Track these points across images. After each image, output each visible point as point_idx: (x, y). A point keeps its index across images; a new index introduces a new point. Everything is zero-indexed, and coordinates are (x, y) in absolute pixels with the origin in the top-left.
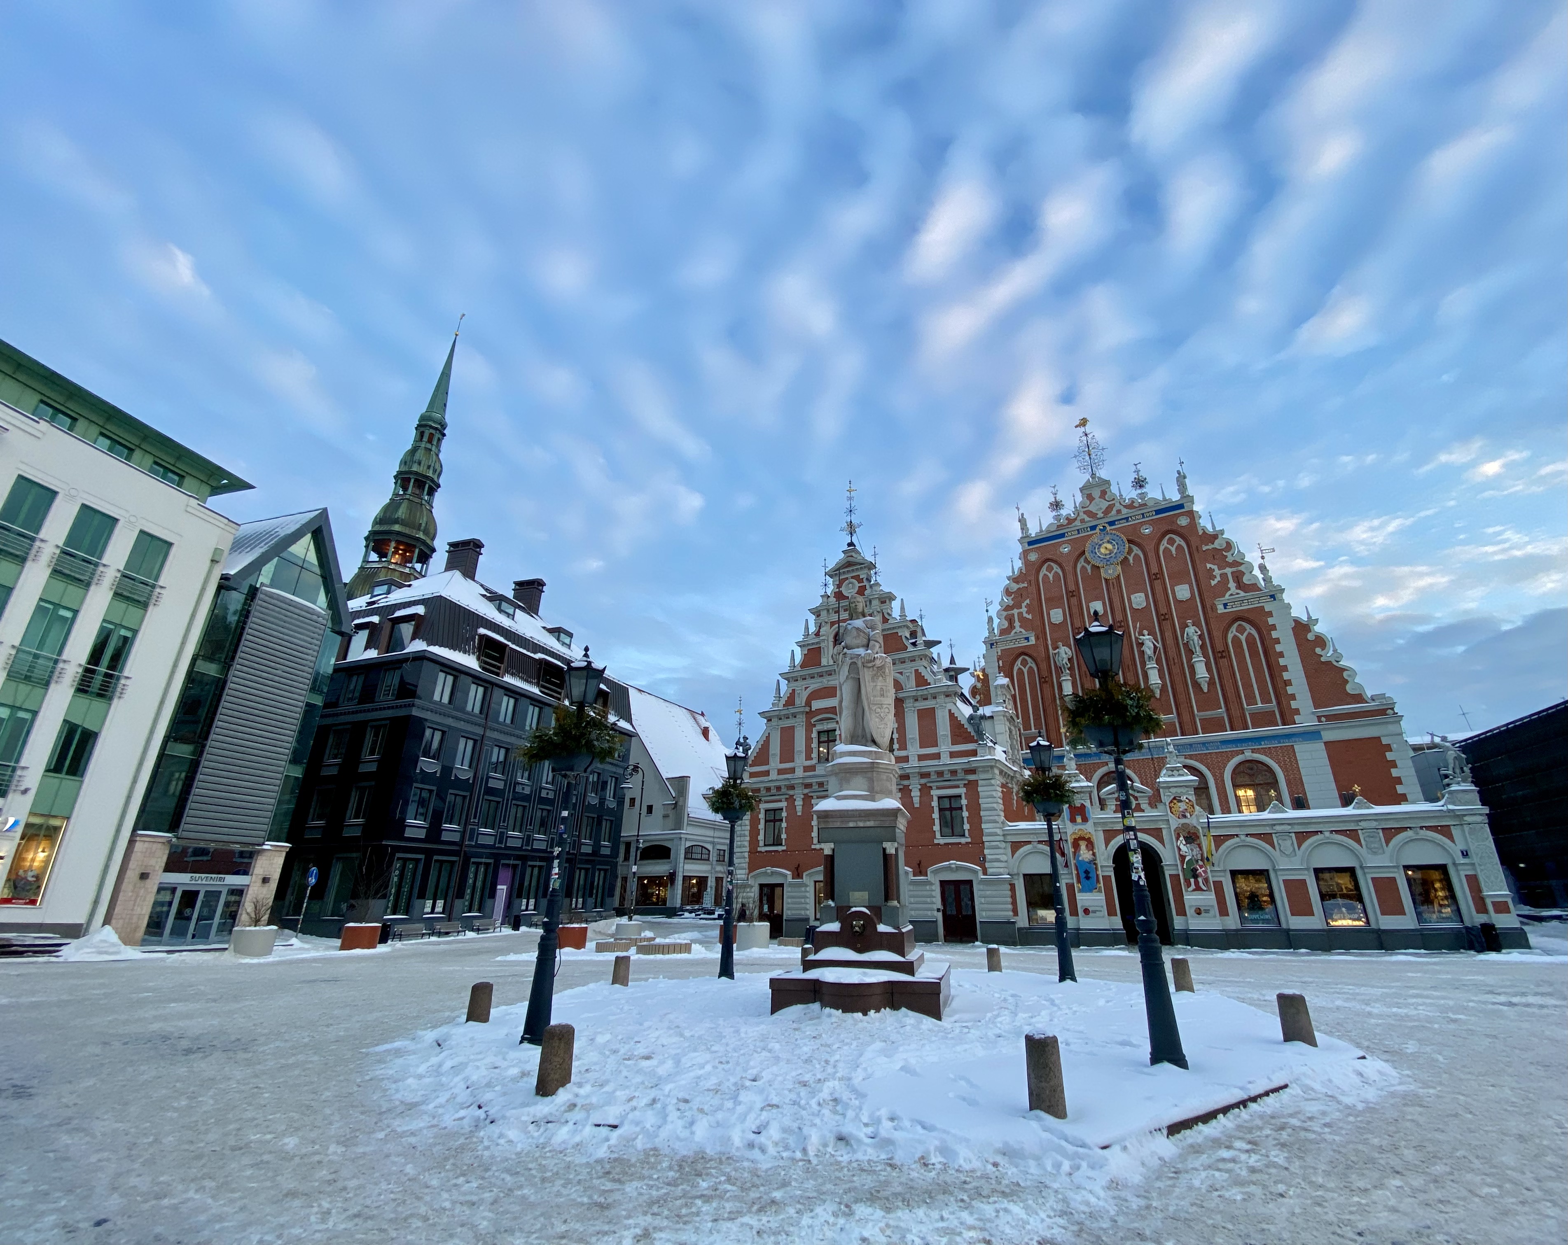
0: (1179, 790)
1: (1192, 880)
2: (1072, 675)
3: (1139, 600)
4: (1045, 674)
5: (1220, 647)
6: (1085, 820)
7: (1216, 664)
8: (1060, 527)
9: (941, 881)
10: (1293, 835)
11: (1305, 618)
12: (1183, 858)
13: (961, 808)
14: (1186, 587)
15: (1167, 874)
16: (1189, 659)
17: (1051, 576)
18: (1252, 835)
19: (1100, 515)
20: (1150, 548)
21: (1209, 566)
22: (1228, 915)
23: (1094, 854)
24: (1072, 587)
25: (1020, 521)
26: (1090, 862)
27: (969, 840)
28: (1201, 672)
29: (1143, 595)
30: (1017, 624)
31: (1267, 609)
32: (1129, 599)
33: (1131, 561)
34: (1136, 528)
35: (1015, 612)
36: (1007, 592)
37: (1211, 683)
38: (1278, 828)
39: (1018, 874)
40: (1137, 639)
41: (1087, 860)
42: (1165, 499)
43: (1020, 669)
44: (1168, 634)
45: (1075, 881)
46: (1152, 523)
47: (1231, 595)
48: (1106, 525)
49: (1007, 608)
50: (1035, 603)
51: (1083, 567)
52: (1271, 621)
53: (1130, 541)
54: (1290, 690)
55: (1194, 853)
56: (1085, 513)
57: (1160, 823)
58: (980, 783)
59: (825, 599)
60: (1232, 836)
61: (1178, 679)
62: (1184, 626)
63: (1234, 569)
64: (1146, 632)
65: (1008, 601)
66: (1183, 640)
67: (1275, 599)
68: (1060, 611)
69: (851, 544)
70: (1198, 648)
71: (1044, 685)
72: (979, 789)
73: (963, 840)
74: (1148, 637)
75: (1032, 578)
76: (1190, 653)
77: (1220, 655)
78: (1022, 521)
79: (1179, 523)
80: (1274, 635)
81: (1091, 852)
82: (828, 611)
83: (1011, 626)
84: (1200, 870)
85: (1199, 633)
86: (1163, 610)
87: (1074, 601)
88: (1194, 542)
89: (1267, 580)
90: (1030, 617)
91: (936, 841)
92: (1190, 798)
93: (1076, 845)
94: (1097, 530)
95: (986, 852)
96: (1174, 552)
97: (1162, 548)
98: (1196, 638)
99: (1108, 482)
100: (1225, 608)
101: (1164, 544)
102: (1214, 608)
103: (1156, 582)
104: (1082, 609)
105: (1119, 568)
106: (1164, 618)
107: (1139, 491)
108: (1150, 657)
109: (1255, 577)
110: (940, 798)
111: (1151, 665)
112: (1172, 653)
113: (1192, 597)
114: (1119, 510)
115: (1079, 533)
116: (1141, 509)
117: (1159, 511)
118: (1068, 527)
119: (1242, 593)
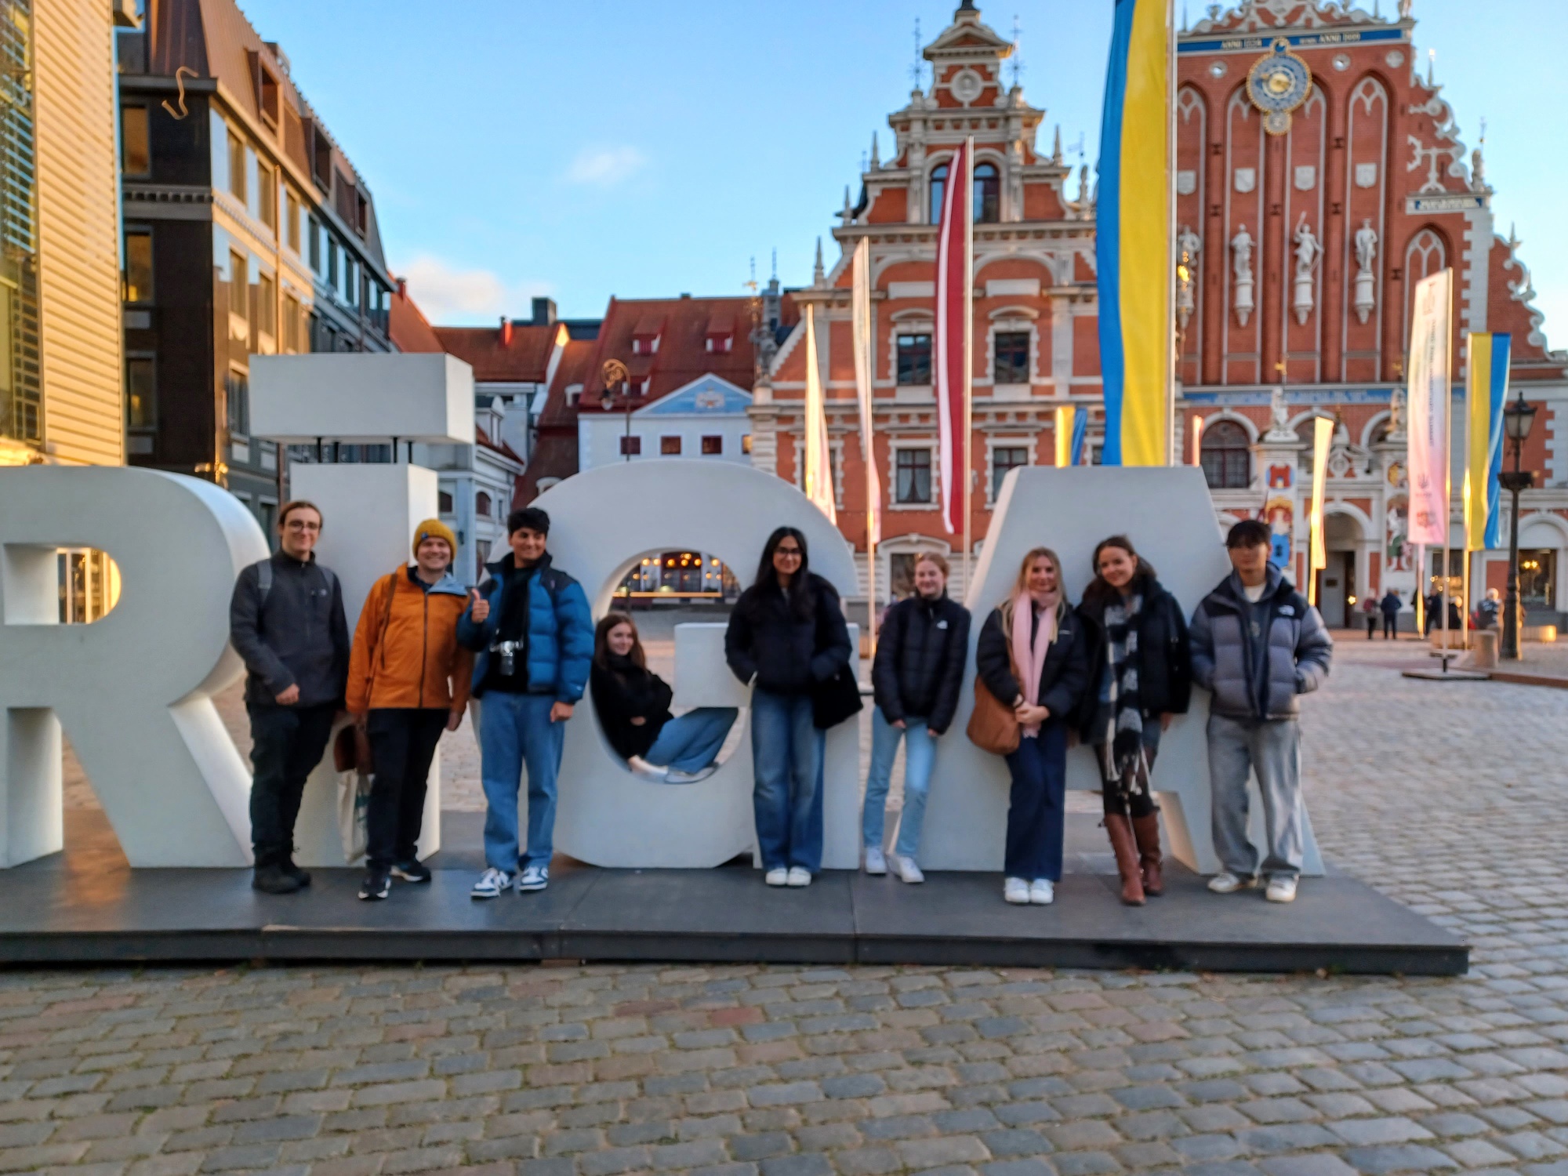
1: (1395, 560)
3: (1306, 177)
5: (1395, 263)
6: (1287, 484)
7: (1385, 287)
8: (1217, 29)
11: (1506, 237)
12: (1390, 533)
14: (1373, 167)
16: (1353, 277)
19: (1280, 21)
20: (1338, 95)
23: (1291, 527)
24: (1216, 139)
26: (1284, 536)
28: (1365, 295)
29: (1312, 169)
31: (1467, 218)
32: (1293, 173)
33: (1307, 112)
34: (1327, 56)
37: (1372, 313)
40: (1292, 234)
41: (1281, 533)
42: (1376, 17)
44: (1334, 232)
46: (1352, 53)
47: (1429, 189)
48: (1284, 43)
51: (1237, 109)
52: (1467, 235)
53: (1316, 79)
55: (1404, 529)
56: (1256, 11)
57: (1372, 492)
59: (917, 101)
61: (1333, 302)
62: (1356, 226)
63: (1442, 151)
64: (1307, 228)
66: (1352, 247)
67: (1479, 205)
68: (1191, 175)
70: (1368, 261)
74: (1306, 235)
76: (1357, 266)
77: (1394, 274)
79: (1387, 60)
80: (1466, 255)
81: (1288, 524)
82: (925, 121)
84: (1406, 548)
85: (1375, 240)
86: (1336, 198)
87: (1214, 161)
88: (1401, 95)
89: (1476, 175)
93: (1272, 516)
94: (1272, 48)
96: (1368, 108)
97: (1354, 98)
98: (1370, 247)
100: (1416, 208)
101: (1358, 92)
102: (1402, 206)
103: (1335, 151)
104: (1224, 175)
105: (1289, 119)
106: (1333, 209)
108: (1305, 266)
109: (1464, 167)
112: (1334, 263)
113: (1376, 186)
114: (1309, 22)
115: (1243, 47)
116: (1341, 26)
117: (1365, 36)
118: (1228, 33)
119: (1442, 189)
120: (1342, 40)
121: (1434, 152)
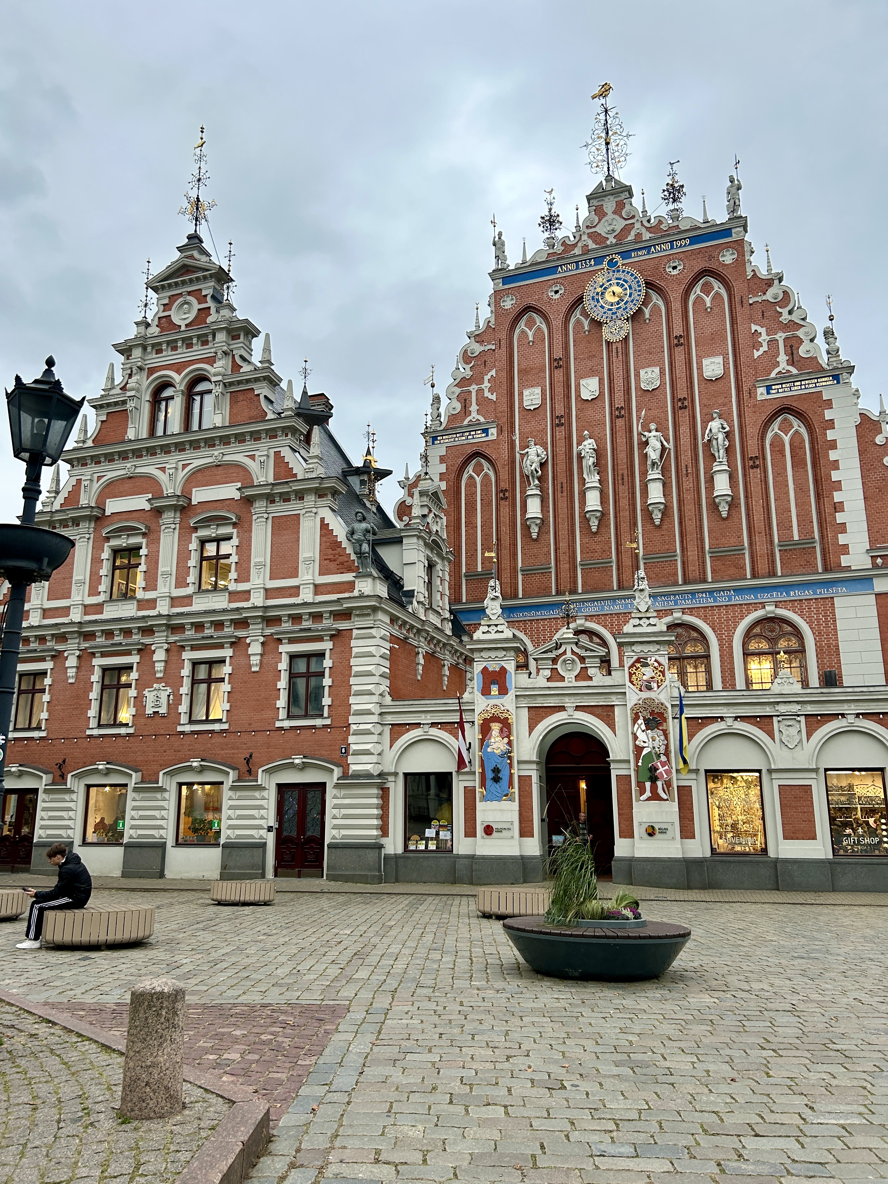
0: (646, 648)
1: (648, 785)
2: (542, 489)
3: (650, 377)
4: (504, 485)
5: (753, 451)
6: (503, 691)
7: (745, 475)
8: (551, 257)
9: (280, 786)
10: (802, 719)
11: (876, 412)
12: (638, 750)
13: (322, 674)
14: (719, 359)
15: (614, 774)
16: (708, 469)
17: (530, 334)
18: (743, 718)
19: (612, 240)
20: (675, 296)
21: (754, 327)
22: (693, 837)
23: (510, 743)
24: (558, 353)
25: (494, 244)
26: (502, 756)
27: (328, 722)
28: (722, 487)
29: (657, 370)
30: (474, 408)
31: (827, 397)
32: (637, 375)
33: (647, 316)
34: (660, 264)
35: (473, 388)
36: (466, 357)
37: (733, 504)
38: (782, 709)
39: (396, 774)
40: (640, 434)
41: (498, 752)
42: (706, 221)
43: (471, 477)
44: (685, 430)
45: (477, 784)
46: (684, 258)
47: (780, 373)
48: (618, 258)
49: (463, 382)
50: (504, 374)
51: (578, 321)
52: (828, 415)
53: (649, 285)
54: (840, 518)
55: (656, 744)
56: (590, 235)
57: (614, 698)
58: (355, 632)
59: (142, 329)
60: (714, 719)
61: (688, 497)
62: (708, 419)
63: (789, 335)
64: (653, 426)
65: (466, 371)
66: (703, 438)
67: (838, 382)
68: (538, 390)
69: (195, 239)
70: (722, 451)
71: (503, 502)
72: (353, 643)
73: (318, 722)
74: (654, 433)
75: (503, 335)
76: (711, 459)
77: (751, 463)
78: (498, 244)
79: (721, 259)
80: (830, 436)
81: (506, 740)
82: (145, 348)
83: (465, 410)
84: (661, 769)
85: (728, 429)
86: (682, 391)
87: (559, 374)
88: (738, 287)
90: (494, 397)
91: (278, 724)
92: (660, 659)
93: (485, 729)
94: (604, 265)
95: (351, 739)
96: (708, 305)
97: (692, 297)
98: (721, 436)
99: (629, 190)
100: (768, 393)
101: (697, 291)
102: (752, 393)
103: (676, 349)
104: (569, 387)
105: (628, 327)
106: (680, 405)
107: (671, 207)
108: (654, 464)
109: (816, 347)
110: (293, 657)
111: (654, 474)
112: (686, 458)
113: (725, 376)
114: (639, 235)
115: (577, 268)
116: (669, 235)
117: (694, 240)
118: (563, 258)
119: (794, 371)
120: (672, 248)
121: (780, 336)
